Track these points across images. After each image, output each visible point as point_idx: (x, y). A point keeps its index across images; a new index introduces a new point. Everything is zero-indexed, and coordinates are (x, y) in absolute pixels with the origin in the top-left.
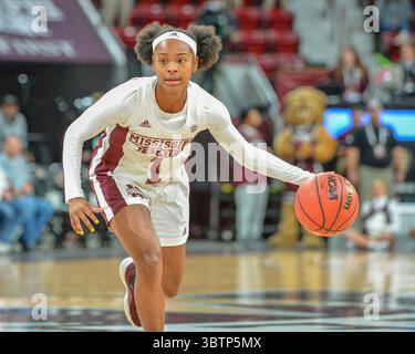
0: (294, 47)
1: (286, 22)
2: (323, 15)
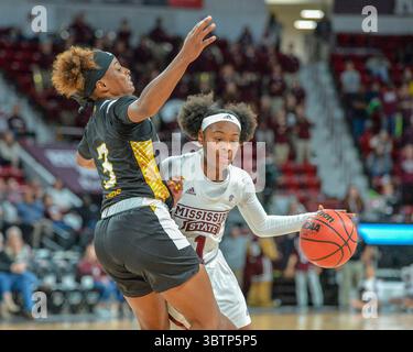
0: (318, 186)
1: (313, 171)
2: (336, 166)
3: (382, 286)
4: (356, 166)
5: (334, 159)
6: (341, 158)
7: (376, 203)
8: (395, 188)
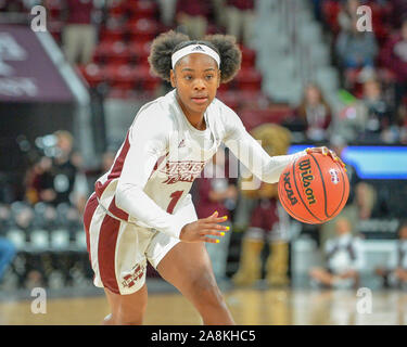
0: (257, 84)
2: (286, 52)
3: (361, 246)
4: (319, 52)
5: (283, 40)
6: (294, 38)
7: (353, 112)
8: (384, 87)
